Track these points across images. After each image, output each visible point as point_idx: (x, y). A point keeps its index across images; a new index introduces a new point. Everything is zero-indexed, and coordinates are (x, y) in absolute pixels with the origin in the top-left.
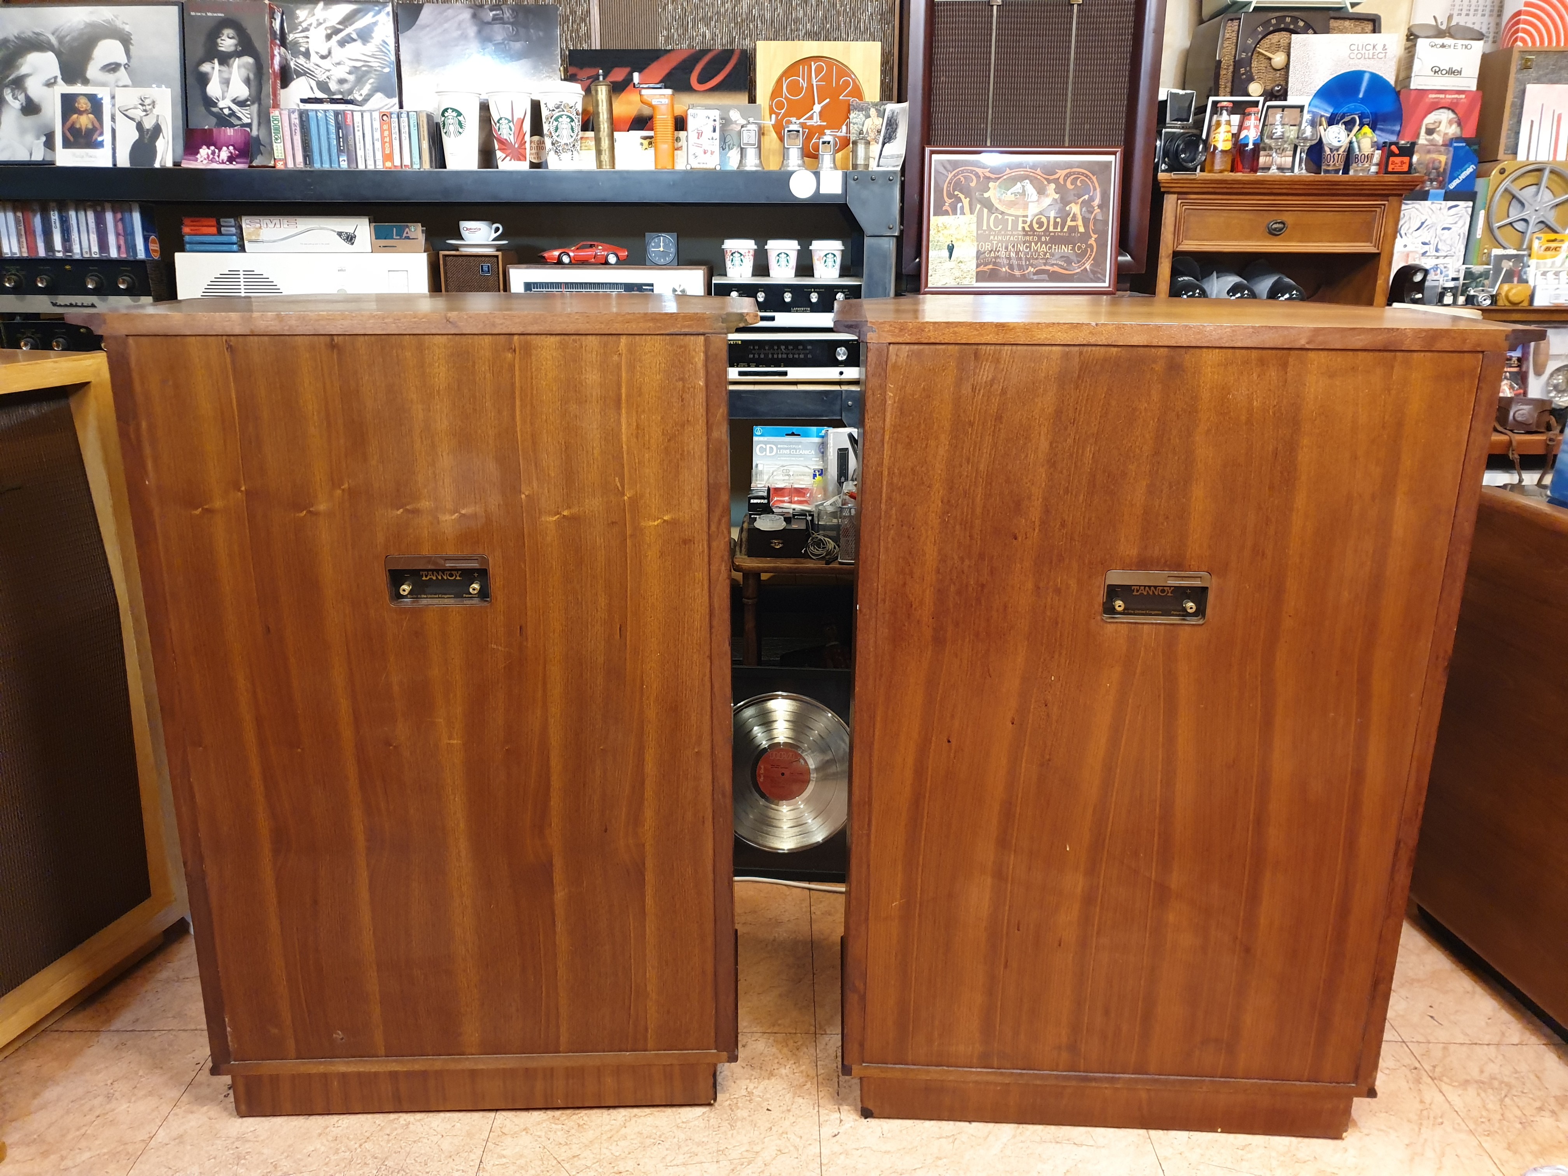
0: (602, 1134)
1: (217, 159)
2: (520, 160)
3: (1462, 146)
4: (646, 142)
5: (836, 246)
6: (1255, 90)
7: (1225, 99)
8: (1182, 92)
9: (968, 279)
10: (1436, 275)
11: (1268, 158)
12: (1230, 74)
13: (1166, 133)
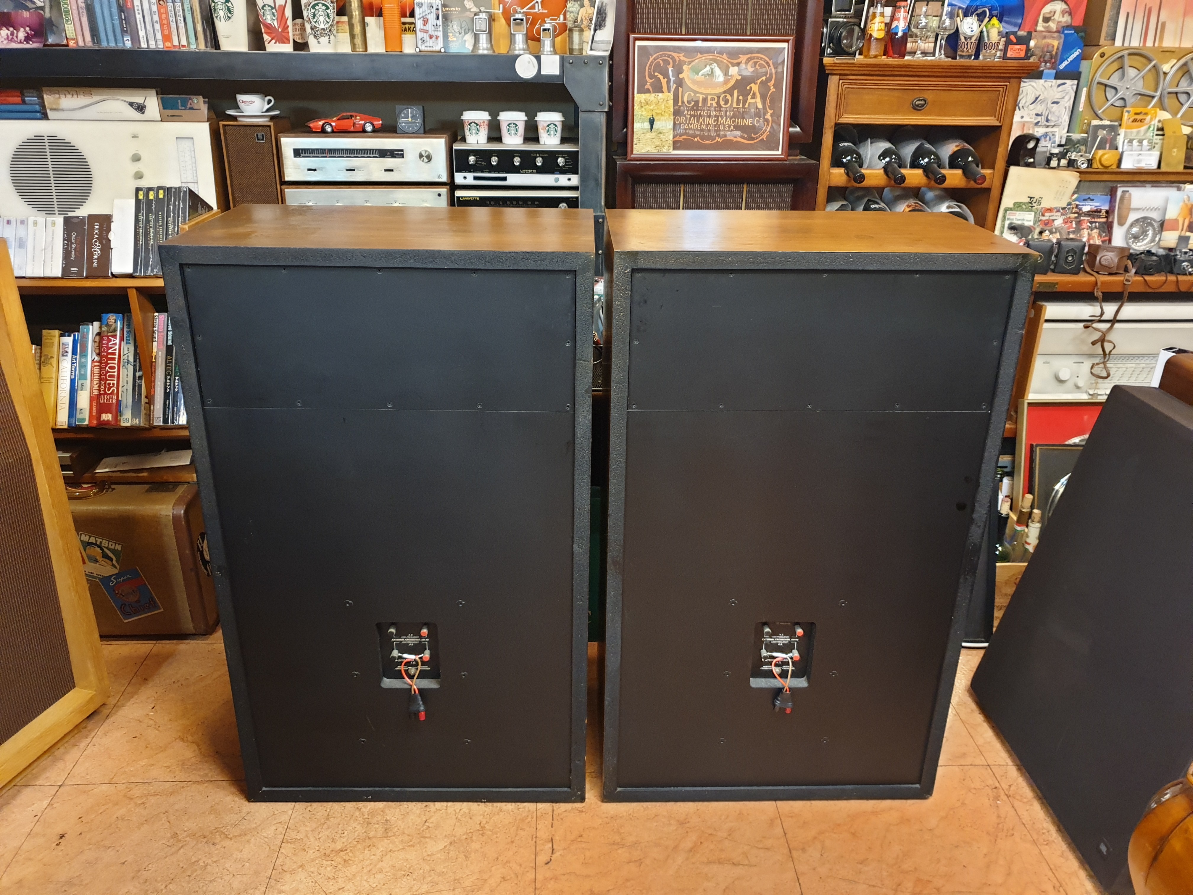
1: (16, 39)
2: (284, 43)
3: (1072, 34)
5: (556, 117)
9: (666, 147)
10: (1045, 141)
11: (914, 44)
13: (831, 22)
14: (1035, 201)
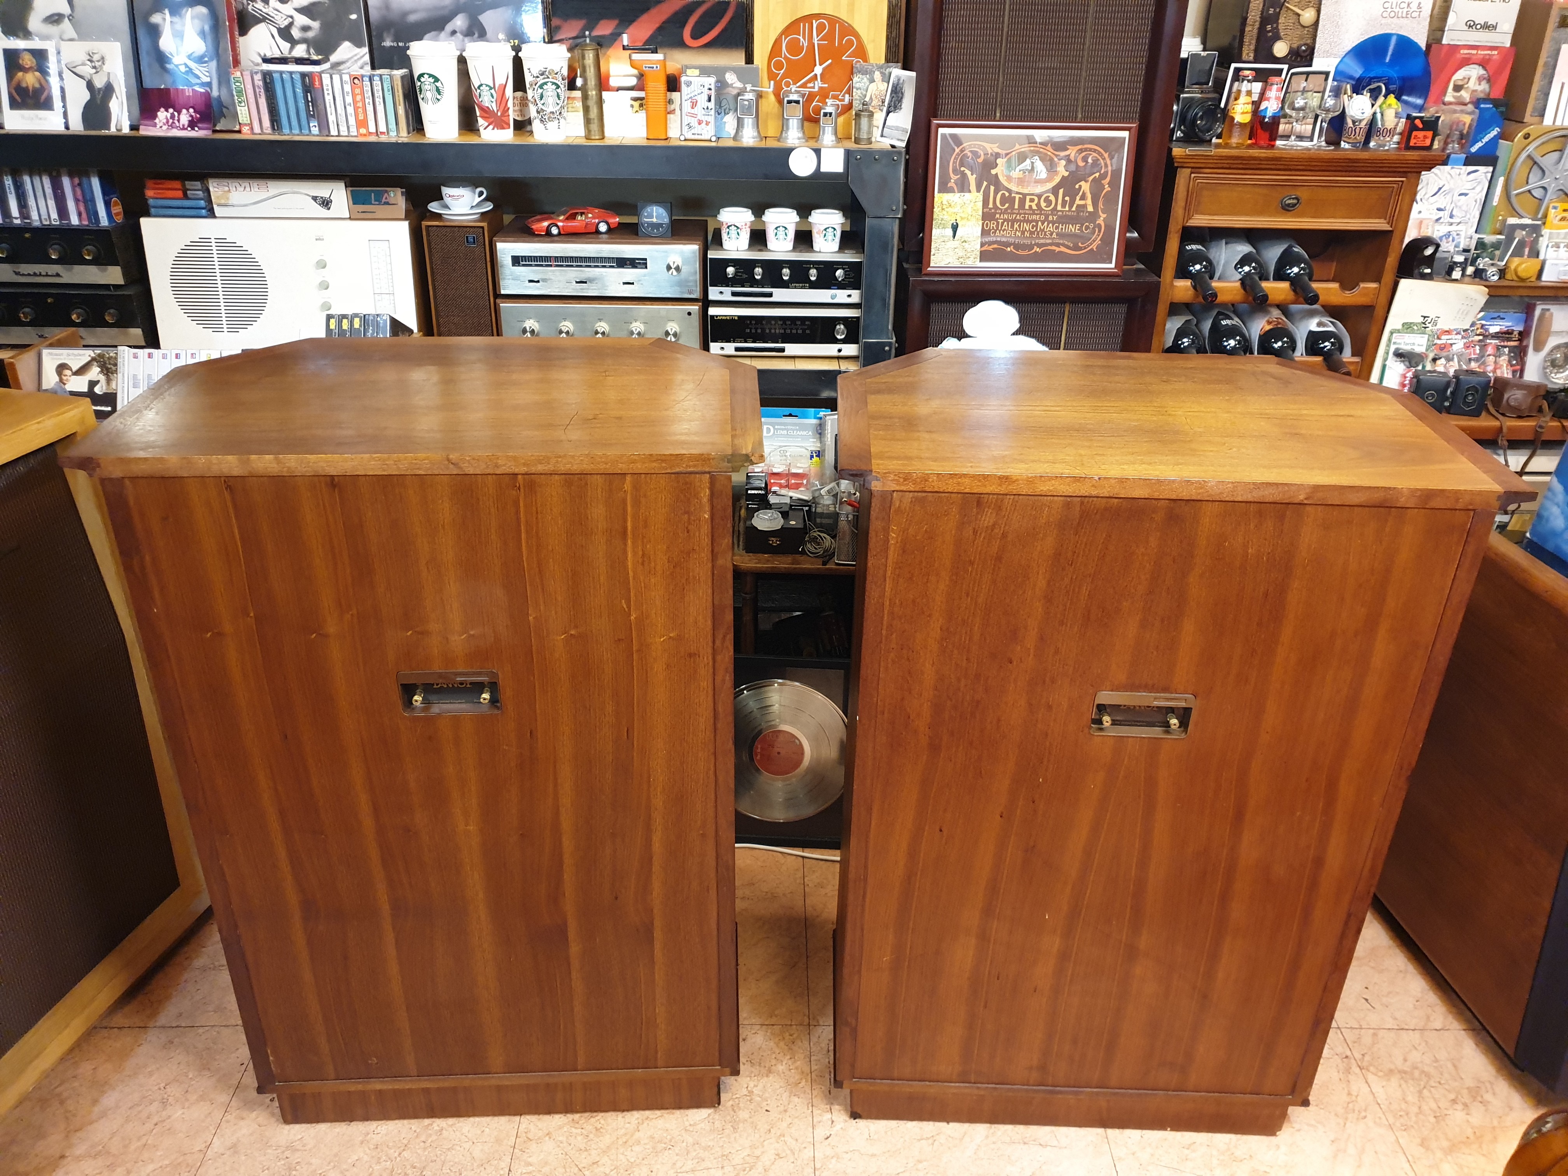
0: (618, 1138)
1: (177, 124)
2: (503, 128)
3: (1489, 108)
4: (636, 104)
5: (835, 217)
6: (1280, 49)
7: (1248, 67)
8: (1204, 54)
9: (972, 259)
10: (1448, 242)
11: (1287, 125)
12: (1255, 31)
13: (1184, 98)
14: (1429, 321)
